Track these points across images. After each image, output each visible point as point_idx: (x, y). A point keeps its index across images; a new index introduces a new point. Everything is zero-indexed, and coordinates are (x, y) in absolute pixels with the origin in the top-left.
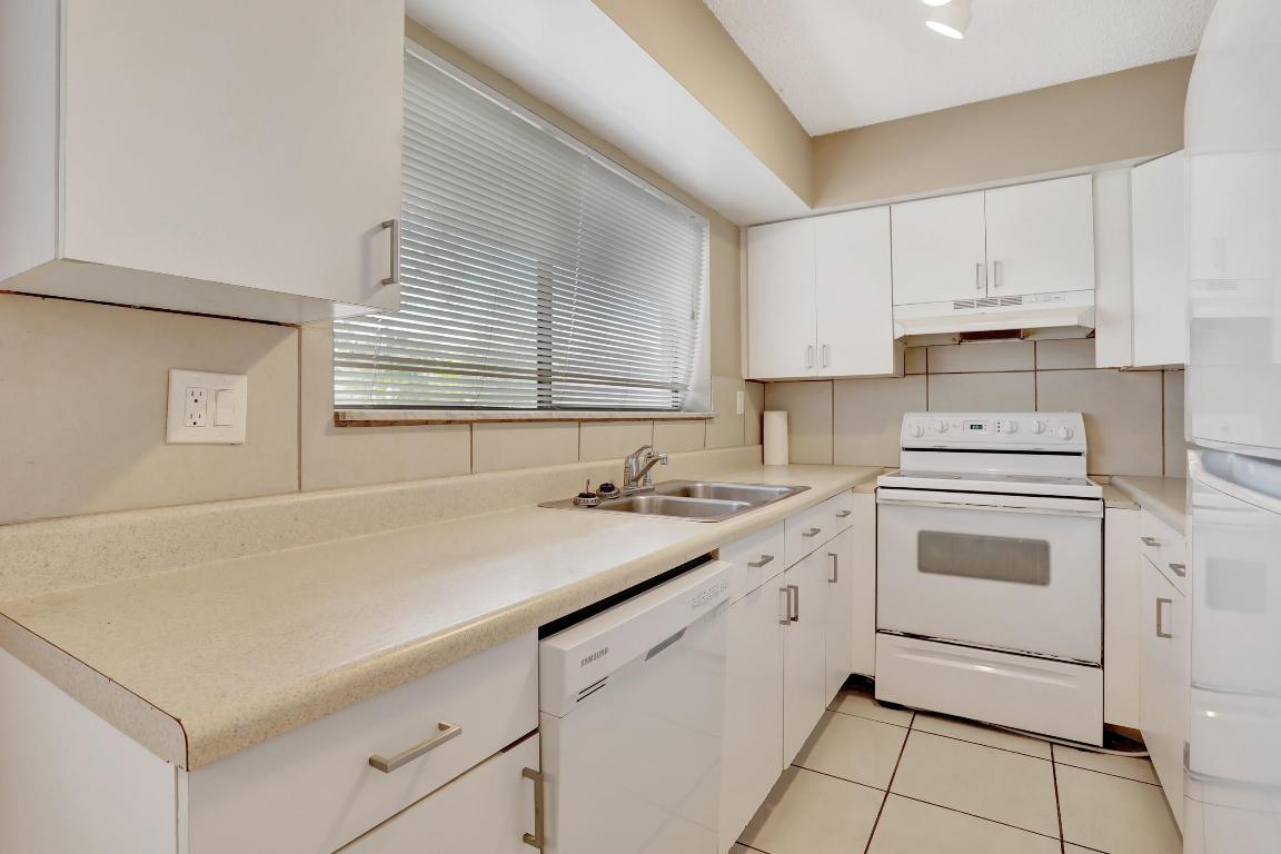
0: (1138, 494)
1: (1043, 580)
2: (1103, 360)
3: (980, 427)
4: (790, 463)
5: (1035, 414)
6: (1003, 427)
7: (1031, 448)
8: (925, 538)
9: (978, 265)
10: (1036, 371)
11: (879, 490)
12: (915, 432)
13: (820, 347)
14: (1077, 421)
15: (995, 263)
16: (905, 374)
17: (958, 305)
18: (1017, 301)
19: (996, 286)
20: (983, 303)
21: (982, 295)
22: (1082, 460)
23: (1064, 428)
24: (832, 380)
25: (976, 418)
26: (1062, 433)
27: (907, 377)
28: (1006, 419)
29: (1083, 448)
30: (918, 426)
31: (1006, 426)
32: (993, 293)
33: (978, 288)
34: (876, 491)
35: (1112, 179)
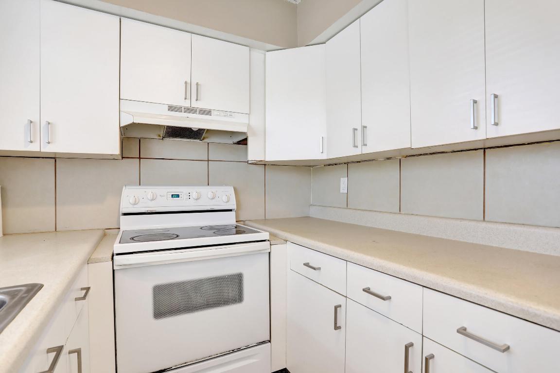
1: (240, 298)
3: (178, 196)
4: (4, 235)
5: (208, 187)
6: (192, 196)
7: (209, 208)
9: (186, 83)
10: (208, 161)
11: (115, 257)
12: (132, 201)
13: (43, 123)
14: (230, 191)
15: (197, 84)
16: (123, 158)
17: (171, 108)
18: (208, 112)
19: (197, 100)
20: (188, 110)
21: (187, 104)
22: (233, 213)
23: (224, 196)
24: (54, 158)
25: (175, 190)
26: (225, 198)
27: (124, 159)
28: (194, 191)
29: (234, 207)
30: (134, 196)
31: (194, 195)
32: (195, 105)
33: (185, 99)
34: (112, 259)
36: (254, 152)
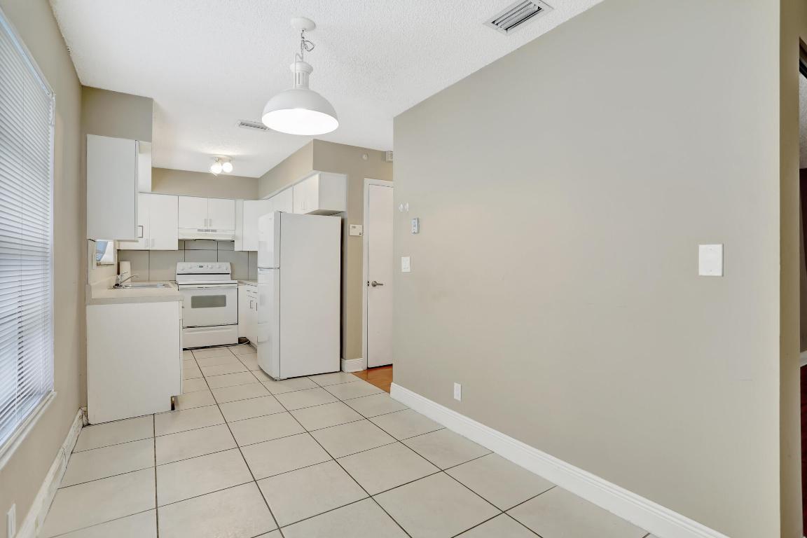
0: (245, 282)
1: (224, 305)
2: (237, 249)
3: (202, 267)
5: (217, 263)
6: (209, 267)
8: (193, 298)
9: (205, 219)
10: (217, 250)
12: (182, 269)
14: (228, 265)
15: (210, 220)
16: (179, 250)
17: (199, 230)
18: (215, 231)
19: (210, 226)
20: (207, 231)
21: (206, 228)
22: (230, 275)
23: (225, 267)
25: (201, 264)
26: (225, 268)
28: (210, 265)
29: (230, 272)
30: (182, 267)
32: (209, 228)
33: (205, 226)
35: (239, 202)
36: (237, 247)
